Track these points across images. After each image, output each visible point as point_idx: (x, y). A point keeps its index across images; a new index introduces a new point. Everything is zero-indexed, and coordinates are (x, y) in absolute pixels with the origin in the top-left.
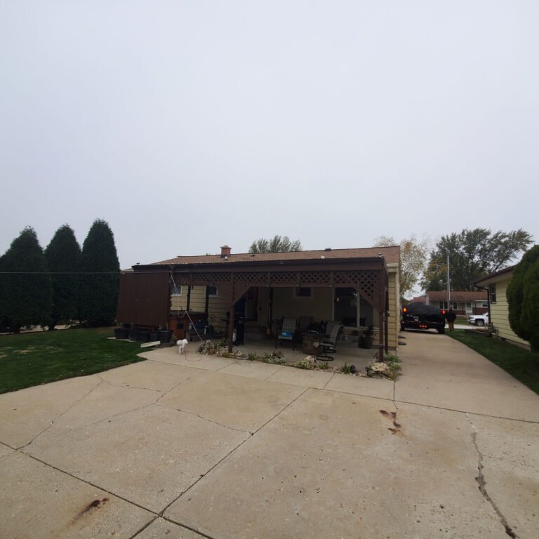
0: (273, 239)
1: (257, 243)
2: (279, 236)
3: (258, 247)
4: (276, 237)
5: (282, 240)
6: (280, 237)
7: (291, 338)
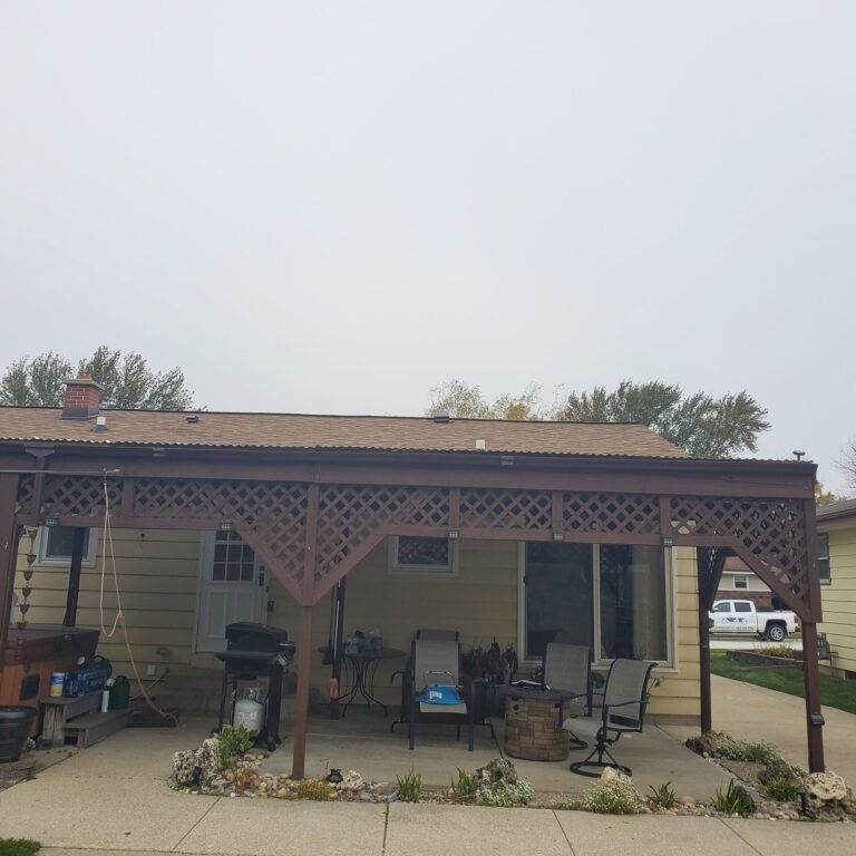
0: (90, 358)
1: (27, 370)
2: (112, 350)
3: (29, 380)
4: (100, 355)
5: (120, 366)
6: (117, 355)
7: (462, 709)
